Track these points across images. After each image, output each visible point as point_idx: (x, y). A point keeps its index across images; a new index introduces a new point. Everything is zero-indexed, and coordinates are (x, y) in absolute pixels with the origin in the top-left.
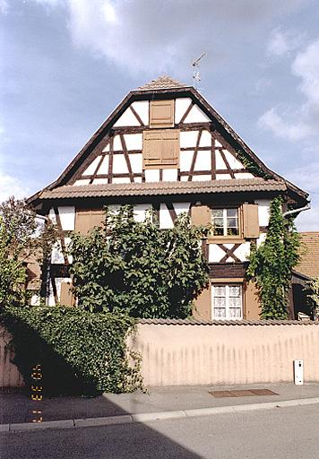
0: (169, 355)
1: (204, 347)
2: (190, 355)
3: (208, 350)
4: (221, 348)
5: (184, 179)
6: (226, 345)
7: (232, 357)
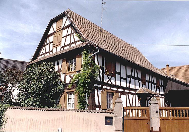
0: (15, 121)
1: (26, 119)
2: (21, 121)
3: (27, 120)
4: (32, 120)
5: (62, 49)
6: (34, 119)
7: (35, 124)
